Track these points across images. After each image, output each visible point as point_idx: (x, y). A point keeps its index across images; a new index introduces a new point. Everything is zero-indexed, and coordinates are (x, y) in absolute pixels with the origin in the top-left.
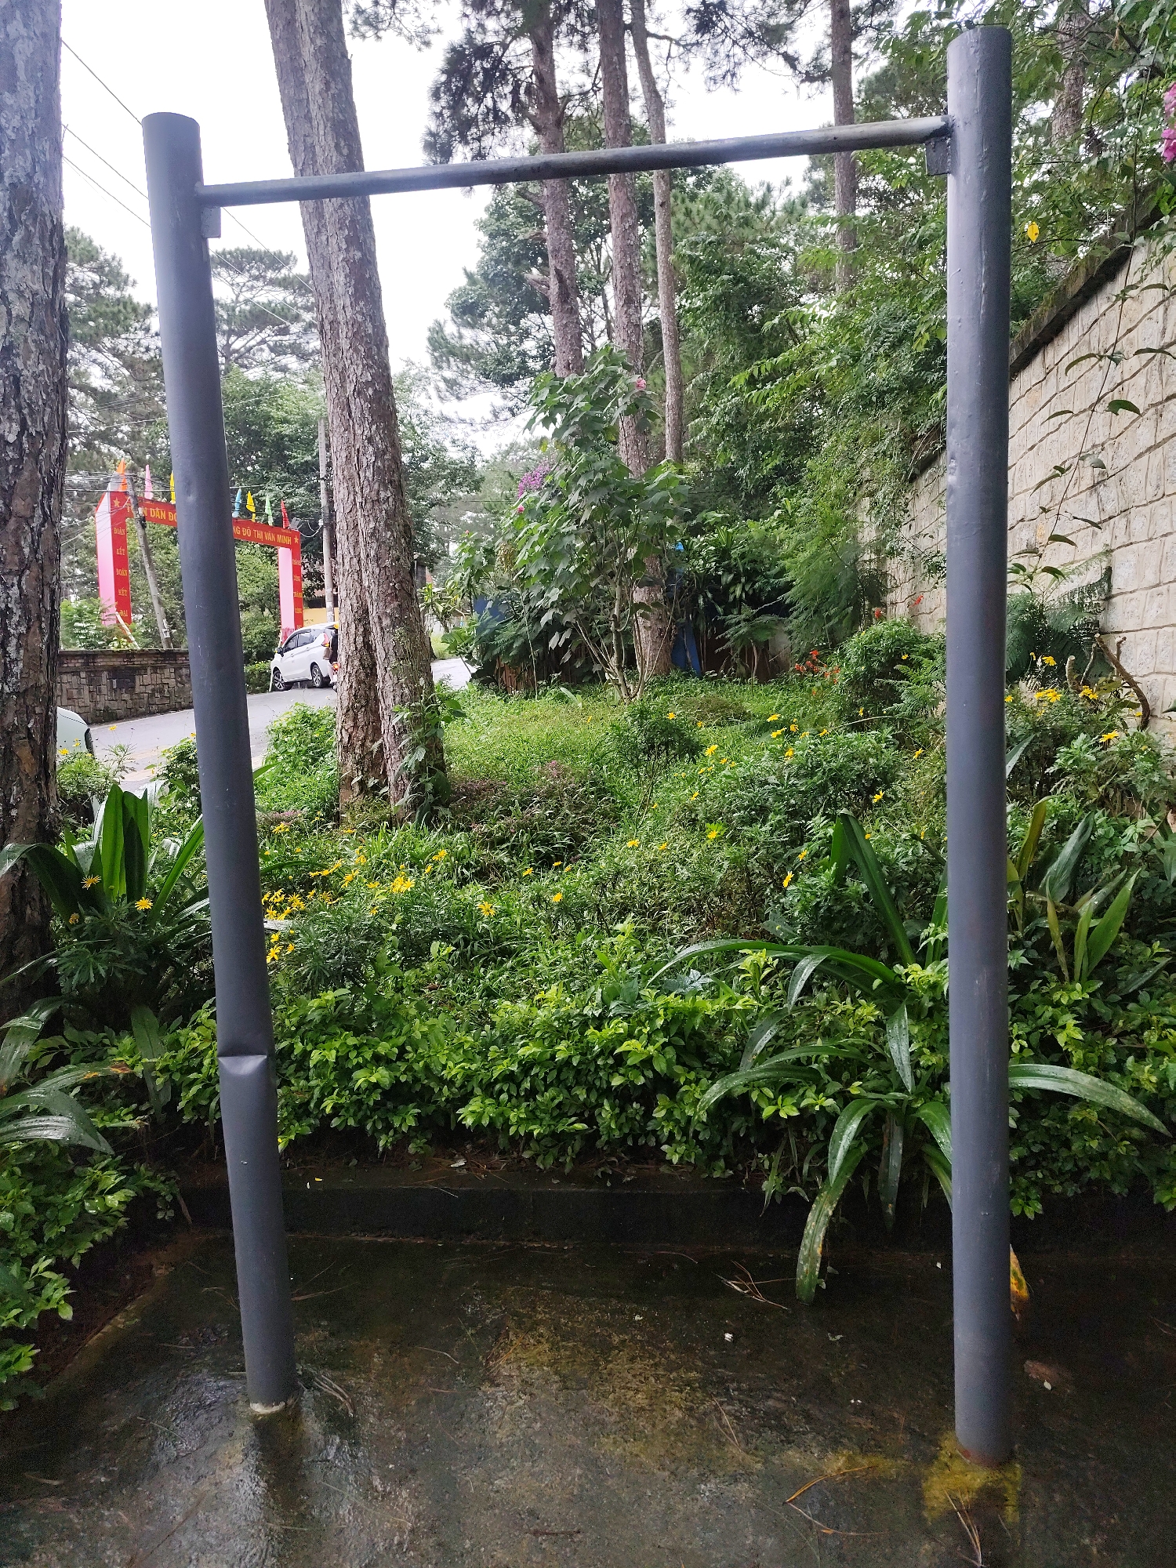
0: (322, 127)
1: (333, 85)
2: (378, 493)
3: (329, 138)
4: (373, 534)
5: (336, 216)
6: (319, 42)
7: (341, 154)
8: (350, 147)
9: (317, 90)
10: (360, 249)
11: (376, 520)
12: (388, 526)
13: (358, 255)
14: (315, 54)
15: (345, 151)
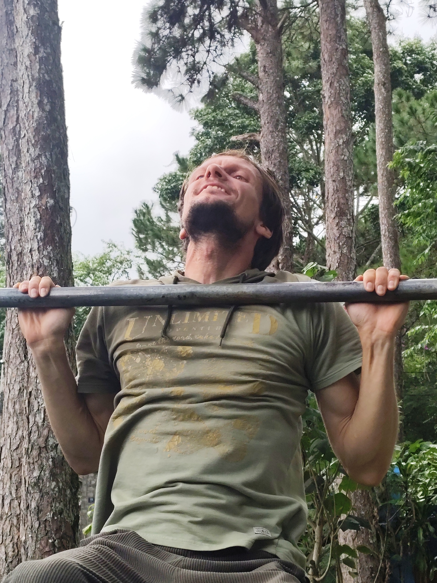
0: (27, 86)
1: (42, 50)
2: (47, 440)
3: (33, 95)
4: (36, 484)
5: (32, 165)
6: (32, 12)
7: (43, 110)
8: (53, 104)
9: (26, 53)
10: (53, 197)
11: (41, 468)
12: (53, 476)
13: (51, 202)
14: (27, 22)
15: (48, 108)
